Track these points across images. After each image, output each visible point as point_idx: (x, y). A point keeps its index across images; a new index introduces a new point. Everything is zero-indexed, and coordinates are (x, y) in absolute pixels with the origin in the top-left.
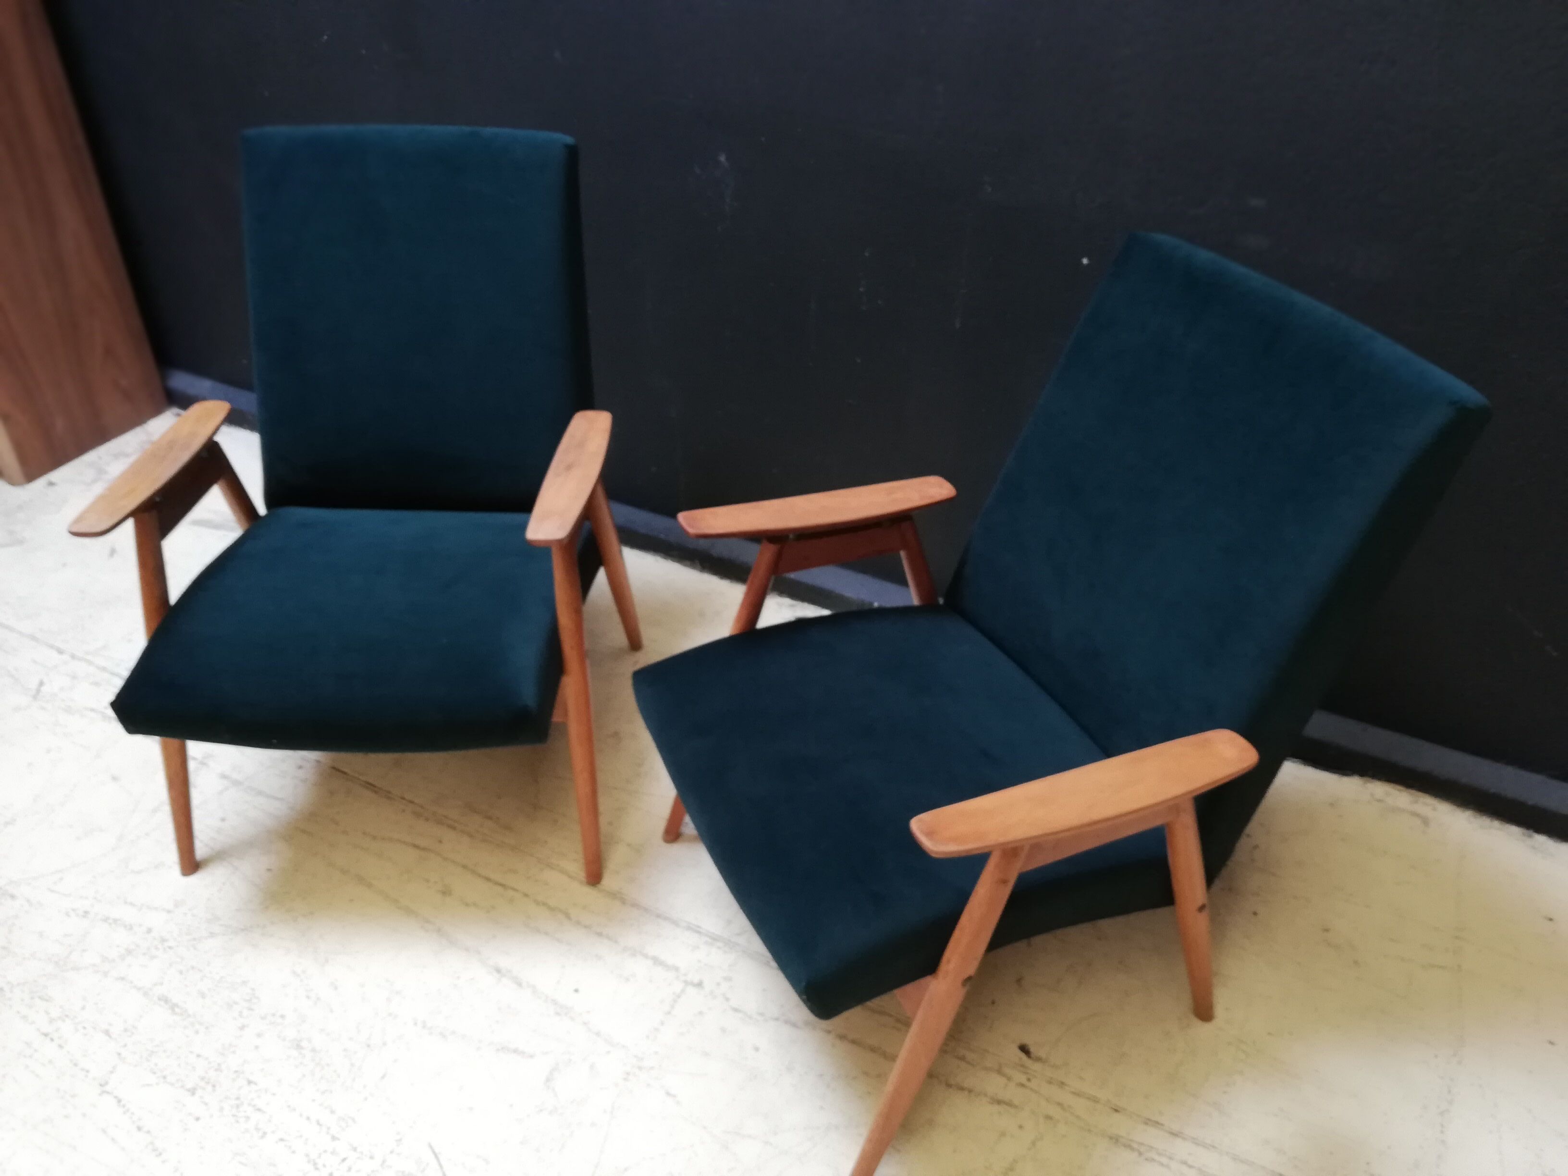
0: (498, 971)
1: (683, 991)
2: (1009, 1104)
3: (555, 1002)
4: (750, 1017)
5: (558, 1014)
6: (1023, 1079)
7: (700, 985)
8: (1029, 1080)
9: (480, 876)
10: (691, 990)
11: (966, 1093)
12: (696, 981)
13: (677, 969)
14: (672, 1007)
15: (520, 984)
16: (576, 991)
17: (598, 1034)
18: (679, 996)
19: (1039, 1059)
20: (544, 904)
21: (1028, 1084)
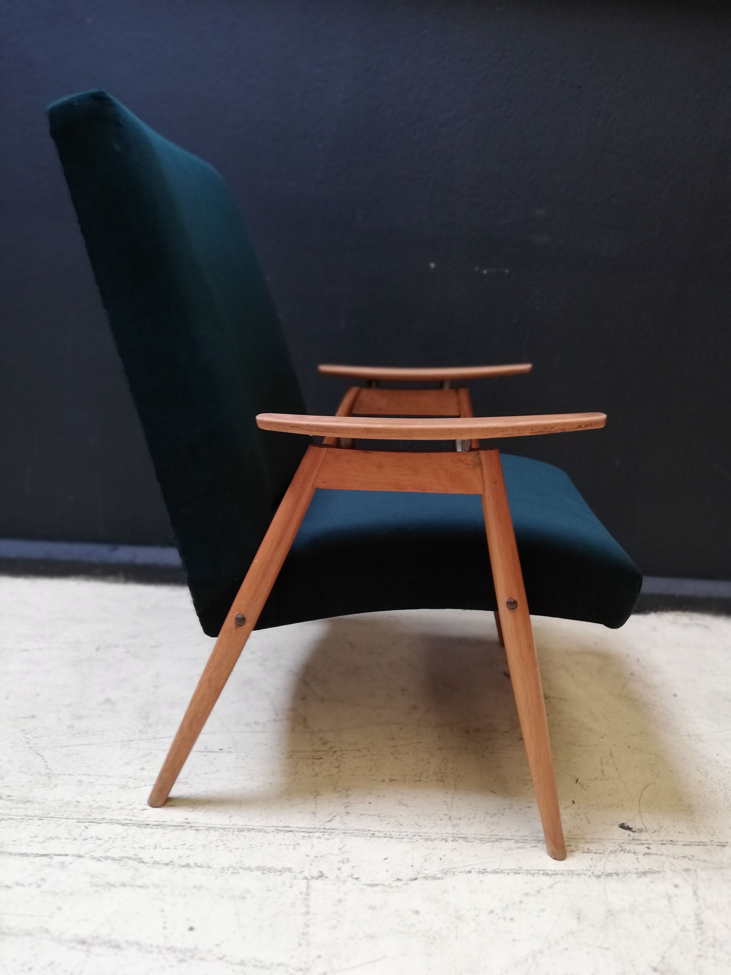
0: (83, 942)
1: (308, 887)
2: (652, 872)
3: (171, 949)
4: (390, 886)
5: (182, 961)
6: (643, 849)
7: (321, 875)
8: (648, 848)
9: (11, 854)
10: (317, 884)
11: (614, 876)
12: (316, 874)
13: (290, 870)
14: (308, 906)
15: (118, 947)
16: (191, 929)
17: (242, 963)
18: (308, 894)
19: (641, 831)
20: (107, 858)
21: (649, 851)
